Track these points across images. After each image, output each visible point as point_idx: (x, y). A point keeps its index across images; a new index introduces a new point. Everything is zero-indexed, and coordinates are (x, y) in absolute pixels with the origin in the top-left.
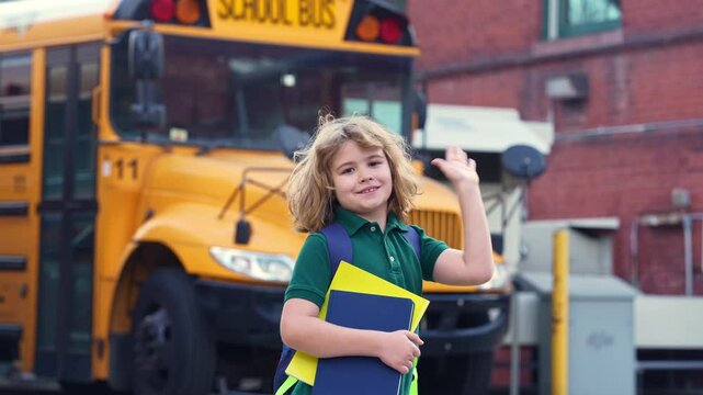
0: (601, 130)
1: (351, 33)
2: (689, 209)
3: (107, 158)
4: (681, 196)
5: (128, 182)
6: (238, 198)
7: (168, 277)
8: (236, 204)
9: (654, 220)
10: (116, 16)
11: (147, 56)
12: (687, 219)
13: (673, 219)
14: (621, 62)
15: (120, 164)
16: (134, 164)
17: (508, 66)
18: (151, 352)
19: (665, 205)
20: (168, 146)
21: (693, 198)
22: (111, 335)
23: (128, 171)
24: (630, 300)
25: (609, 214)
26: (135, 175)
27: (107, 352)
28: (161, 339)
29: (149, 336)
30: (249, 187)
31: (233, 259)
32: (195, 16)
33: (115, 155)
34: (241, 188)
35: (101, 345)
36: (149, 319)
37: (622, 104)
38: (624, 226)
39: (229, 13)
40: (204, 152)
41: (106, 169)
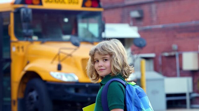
0: (148, 27)
1: (84, 5)
2: (178, 51)
3: (14, 46)
4: (175, 47)
5: (21, 53)
6: (58, 57)
7: (36, 81)
8: (57, 59)
9: (166, 54)
10: (15, 3)
11: (27, 16)
12: (177, 54)
13: (173, 54)
14: (154, 6)
15: (18, 48)
16: (22, 48)
17: (117, 7)
18: (32, 103)
19: (170, 49)
20: (32, 42)
21: (179, 47)
22: (18, 99)
23: (21, 50)
24: (163, 80)
25: (152, 52)
26: (23, 51)
27: (17, 104)
28: (35, 99)
29: (31, 99)
30: (61, 54)
31: (57, 75)
32: (38, 2)
33: (17, 45)
34: (58, 54)
35: (14, 102)
36: (31, 94)
37: (155, 19)
38: (157, 56)
39: (48, 1)
40: (43, 43)
41: (14, 49)
